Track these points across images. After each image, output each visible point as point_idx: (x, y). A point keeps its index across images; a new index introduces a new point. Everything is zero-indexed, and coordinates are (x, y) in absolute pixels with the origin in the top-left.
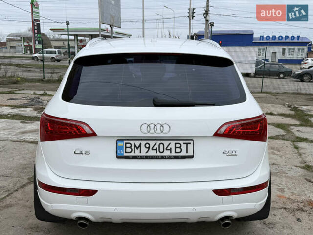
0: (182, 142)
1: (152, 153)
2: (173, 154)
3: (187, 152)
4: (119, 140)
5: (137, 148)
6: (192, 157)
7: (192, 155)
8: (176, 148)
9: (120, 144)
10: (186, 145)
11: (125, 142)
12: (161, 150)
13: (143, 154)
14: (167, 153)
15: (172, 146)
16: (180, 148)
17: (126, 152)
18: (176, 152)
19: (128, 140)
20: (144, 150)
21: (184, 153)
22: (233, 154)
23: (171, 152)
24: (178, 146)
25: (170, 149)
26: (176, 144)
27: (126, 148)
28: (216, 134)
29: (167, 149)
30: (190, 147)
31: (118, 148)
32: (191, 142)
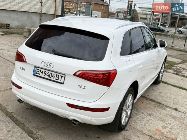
1: (46, 77)
2: (55, 80)
3: (61, 81)
4: (35, 67)
5: (41, 73)
6: (63, 84)
7: (63, 82)
8: (56, 77)
9: (35, 69)
10: (61, 77)
11: (37, 68)
12: (50, 77)
13: (43, 76)
17: (37, 73)
18: (56, 79)
19: (38, 68)
20: (44, 74)
21: (59, 81)
23: (54, 79)
24: (58, 76)
25: (54, 77)
26: (57, 75)
27: (37, 71)
28: (75, 75)
29: (53, 77)
30: (63, 78)
31: (34, 71)
32: (64, 76)
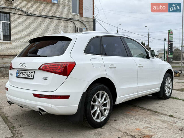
0: (31, 72)
1: (23, 76)
6: (33, 79)
7: (33, 78)
8: (29, 74)
9: (18, 72)
11: (19, 71)
12: (25, 75)
13: (21, 76)
14: (26, 77)
15: (28, 74)
16: (30, 74)
17: (18, 75)
18: (29, 76)
20: (22, 74)
21: (30, 77)
22: (46, 79)
24: (30, 73)
26: (29, 72)
28: (39, 69)
30: (33, 74)
31: (17, 73)
32: (33, 72)
